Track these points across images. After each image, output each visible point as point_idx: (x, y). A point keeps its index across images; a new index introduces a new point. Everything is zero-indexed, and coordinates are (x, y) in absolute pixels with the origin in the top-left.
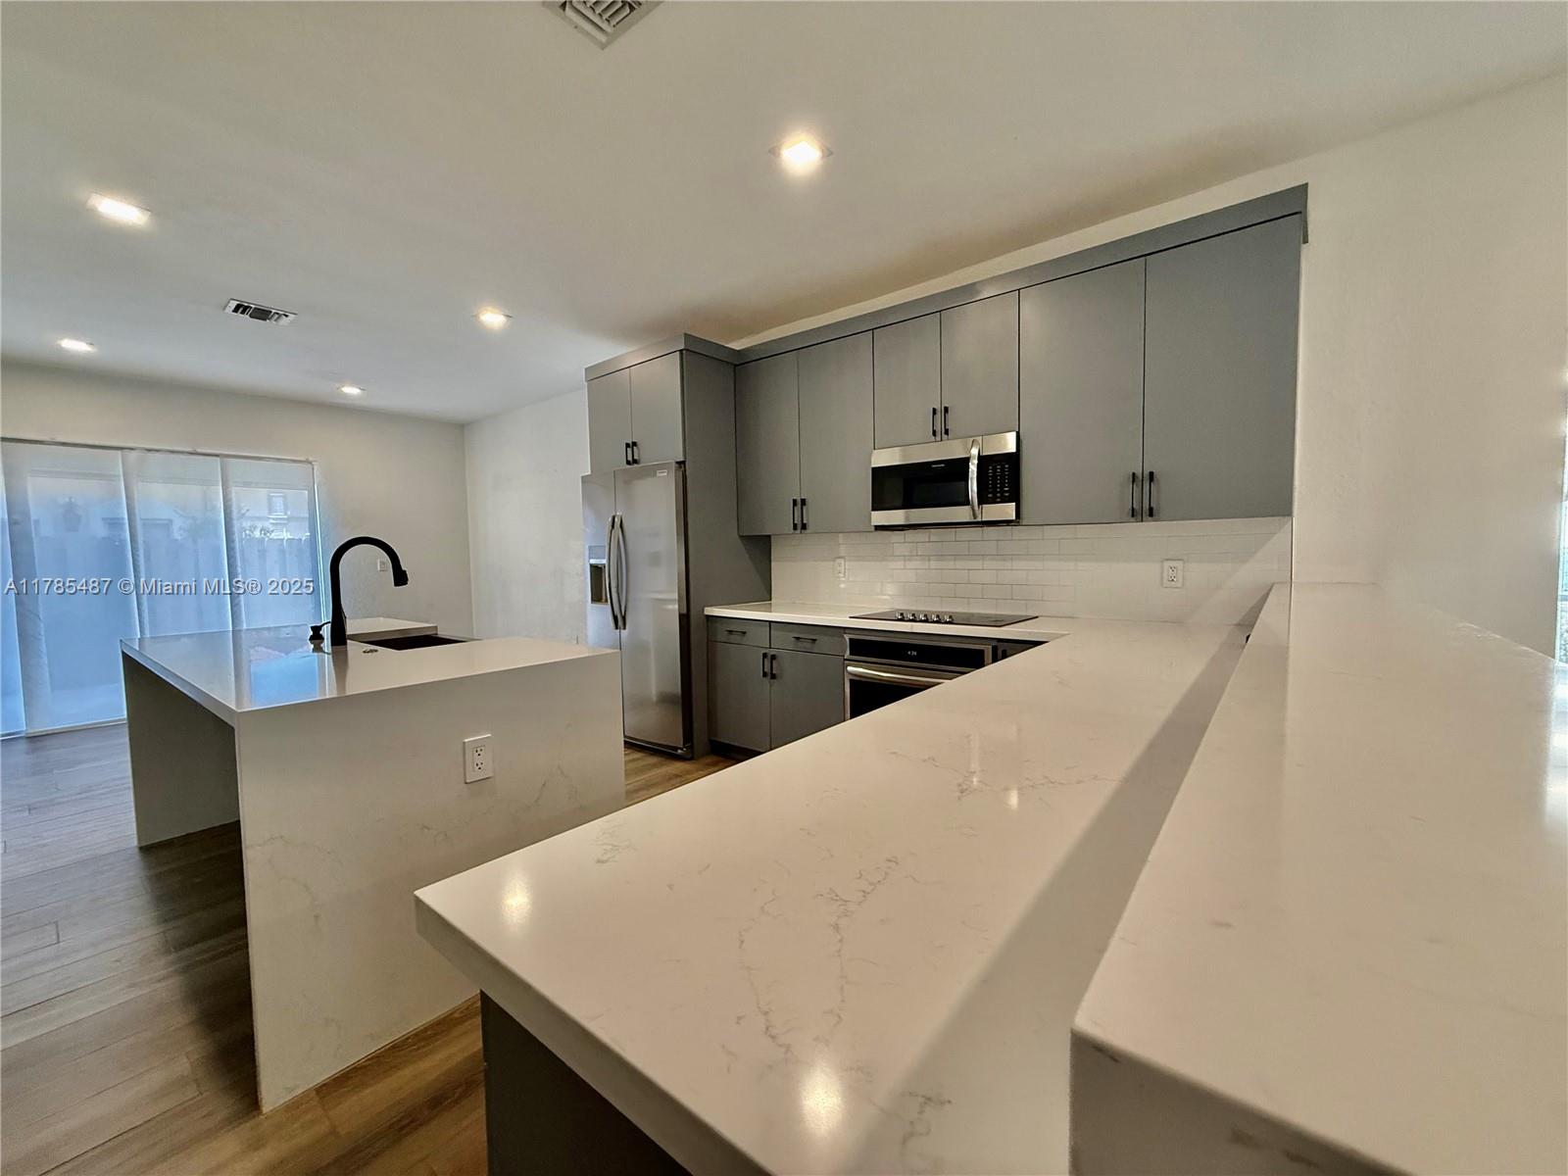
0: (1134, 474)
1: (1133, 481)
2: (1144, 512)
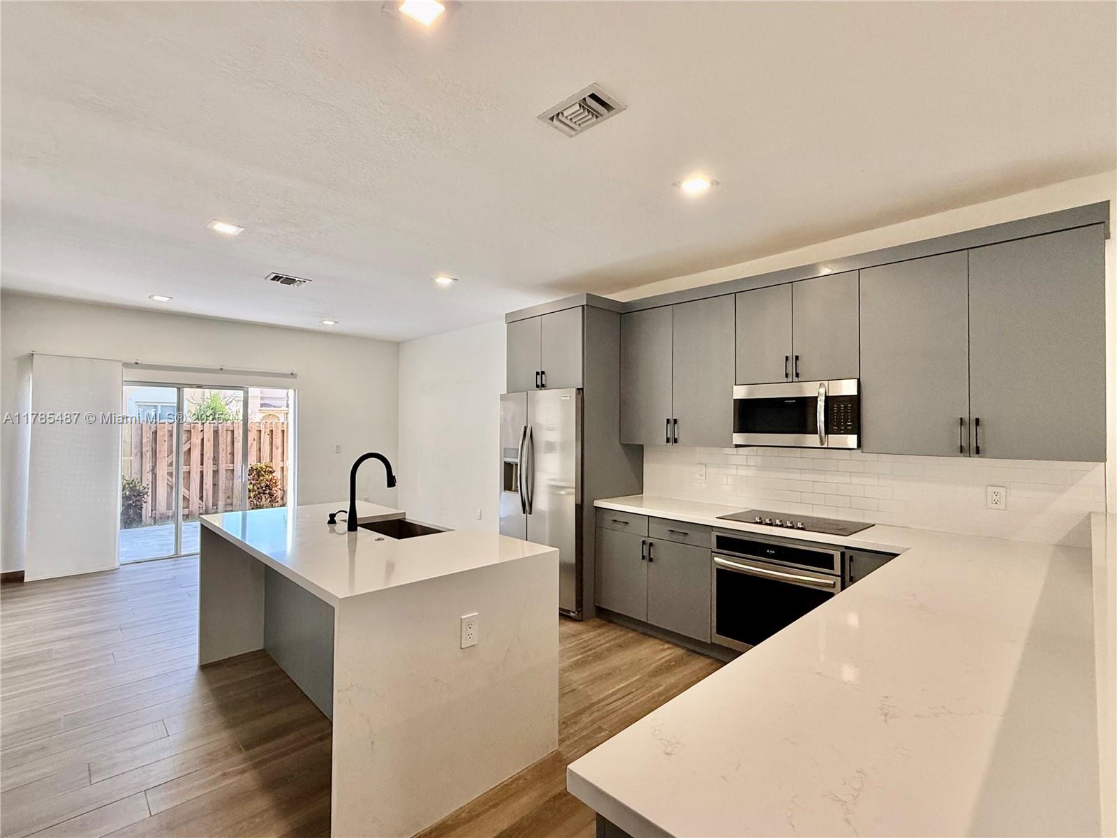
0: (961, 419)
1: (961, 424)
2: (971, 450)
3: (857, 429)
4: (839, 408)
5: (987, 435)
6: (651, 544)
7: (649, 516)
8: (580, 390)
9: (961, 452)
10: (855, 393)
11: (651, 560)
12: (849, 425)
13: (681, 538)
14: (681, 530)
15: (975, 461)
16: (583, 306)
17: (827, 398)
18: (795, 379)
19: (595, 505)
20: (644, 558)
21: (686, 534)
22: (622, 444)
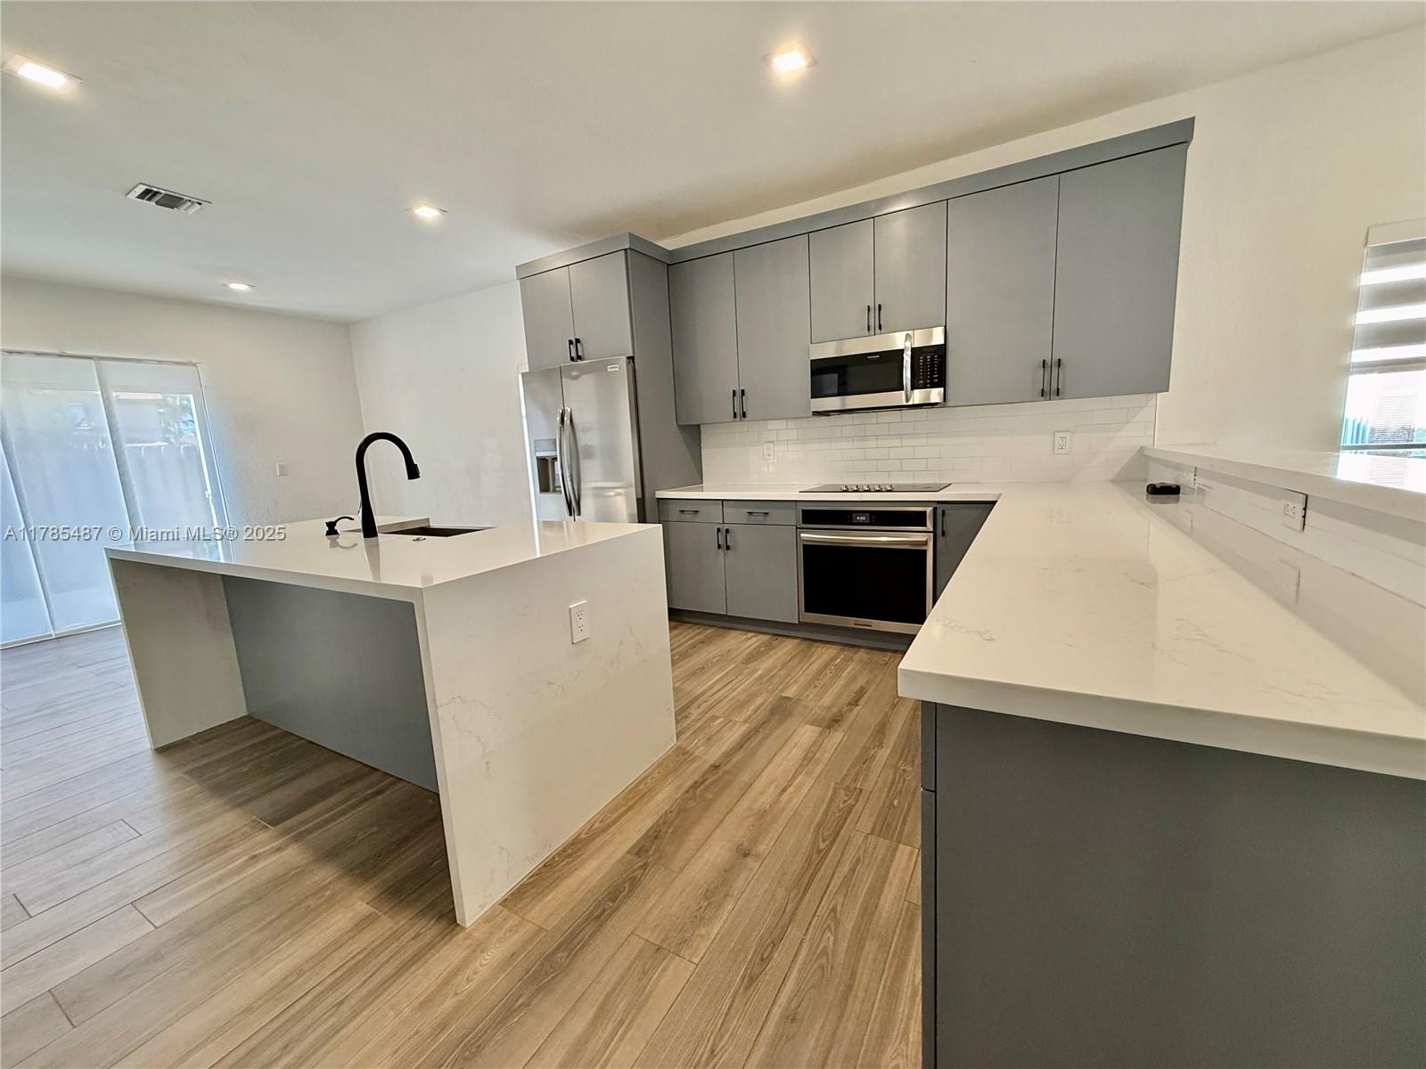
0: (1044, 361)
1: (1044, 367)
2: (1050, 392)
3: (941, 383)
4: (925, 359)
5: (1068, 377)
6: (727, 531)
7: (722, 500)
8: (631, 359)
9: (1042, 395)
10: (943, 342)
11: (728, 548)
12: (935, 378)
13: (761, 518)
14: (760, 510)
15: (1056, 404)
16: (625, 250)
17: (913, 350)
18: (878, 331)
19: (657, 496)
20: (719, 547)
21: (767, 514)
22: (679, 426)
